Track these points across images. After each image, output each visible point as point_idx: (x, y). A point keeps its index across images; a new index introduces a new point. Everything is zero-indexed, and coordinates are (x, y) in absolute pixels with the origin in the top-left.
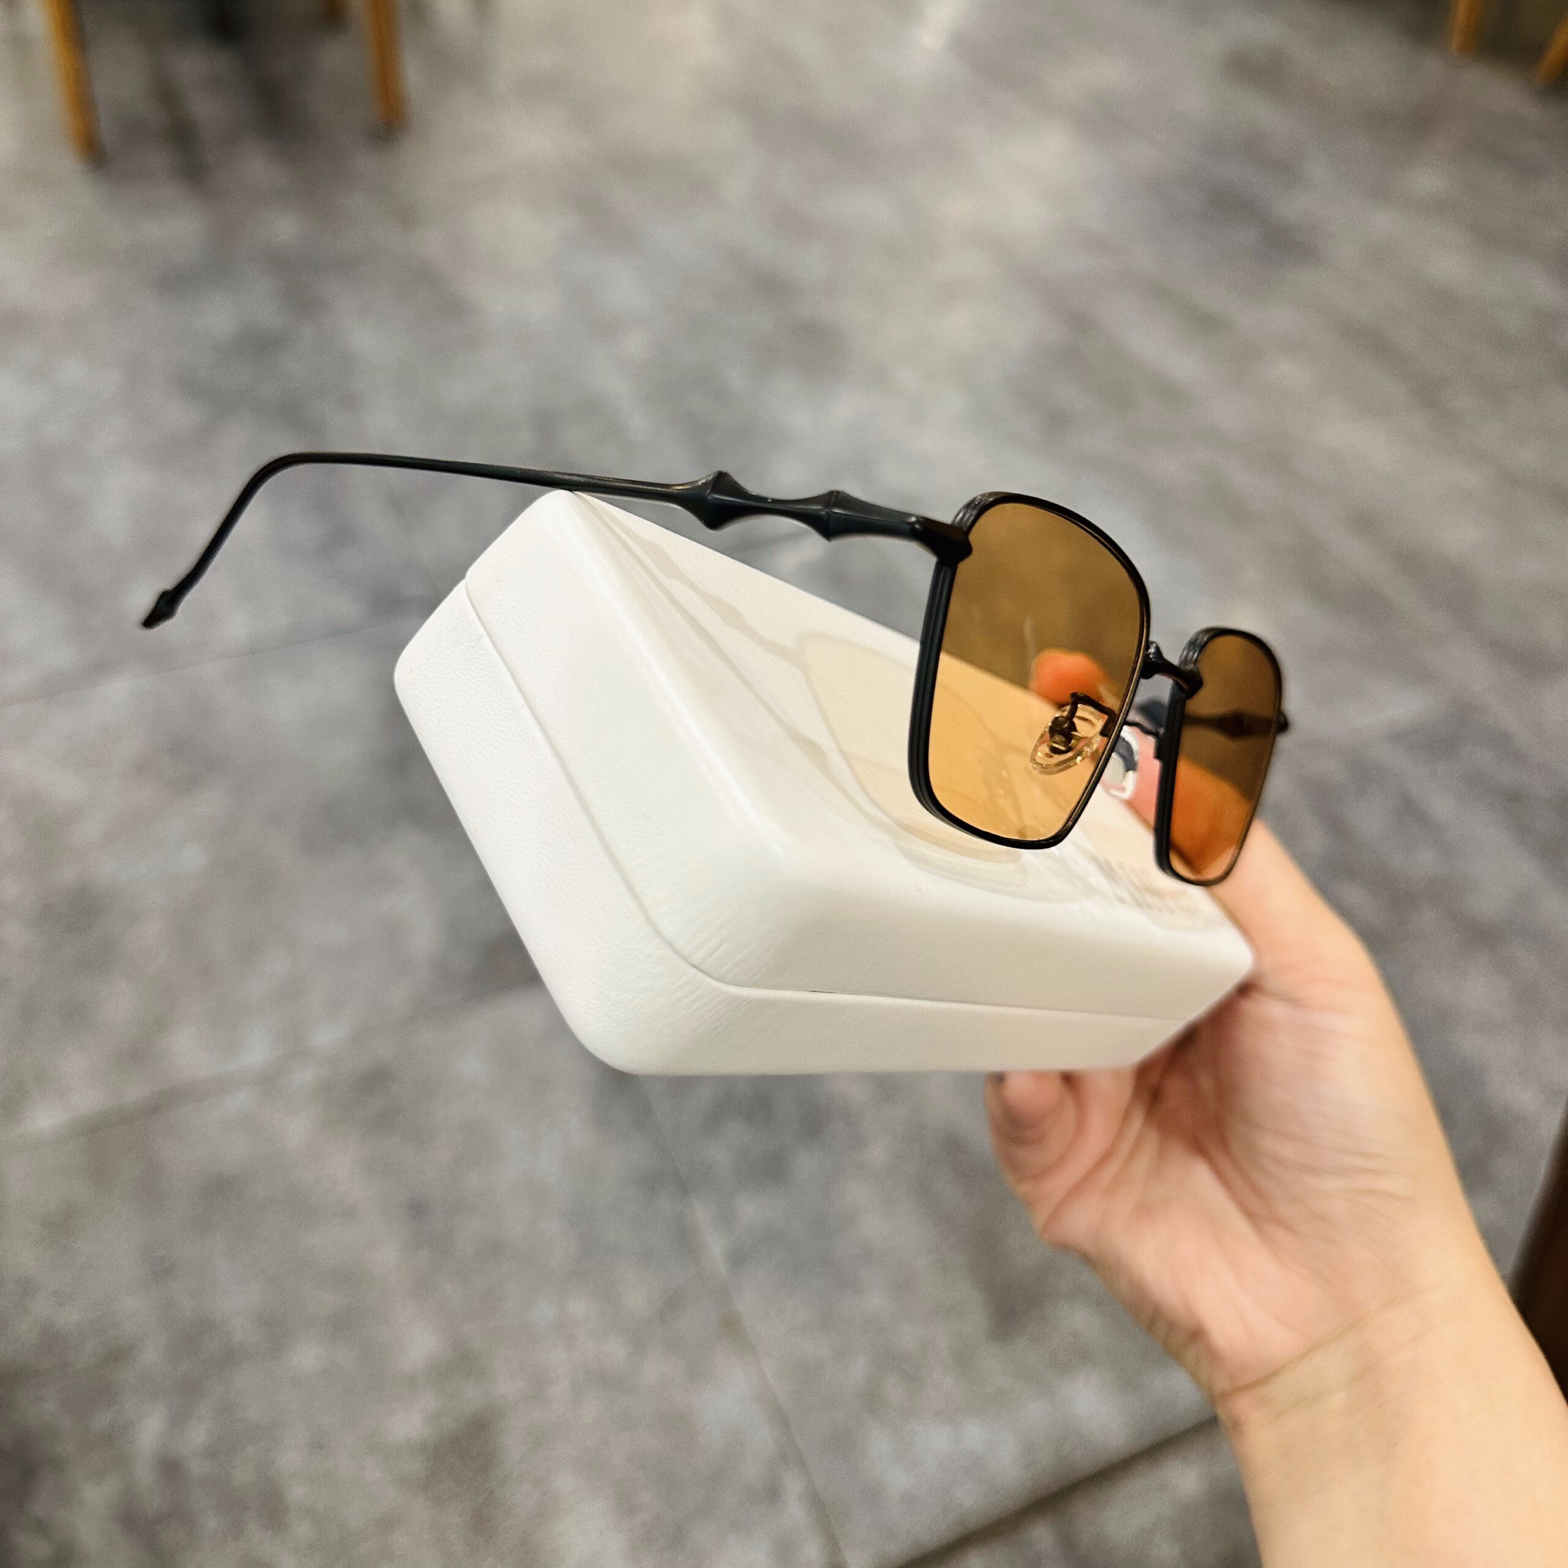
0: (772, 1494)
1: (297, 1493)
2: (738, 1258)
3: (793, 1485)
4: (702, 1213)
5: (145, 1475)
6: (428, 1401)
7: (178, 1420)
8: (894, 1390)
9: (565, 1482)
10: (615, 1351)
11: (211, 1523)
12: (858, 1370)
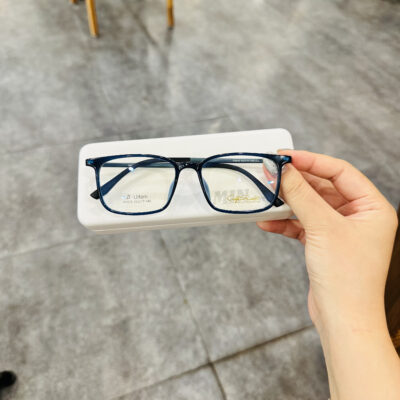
0: (194, 340)
1: (81, 335)
2: (188, 286)
3: (199, 338)
4: (180, 276)
5: (45, 329)
6: (112, 316)
7: (53, 318)
8: (224, 319)
9: (144, 335)
10: (158, 306)
11: (60, 341)
12: (215, 314)
